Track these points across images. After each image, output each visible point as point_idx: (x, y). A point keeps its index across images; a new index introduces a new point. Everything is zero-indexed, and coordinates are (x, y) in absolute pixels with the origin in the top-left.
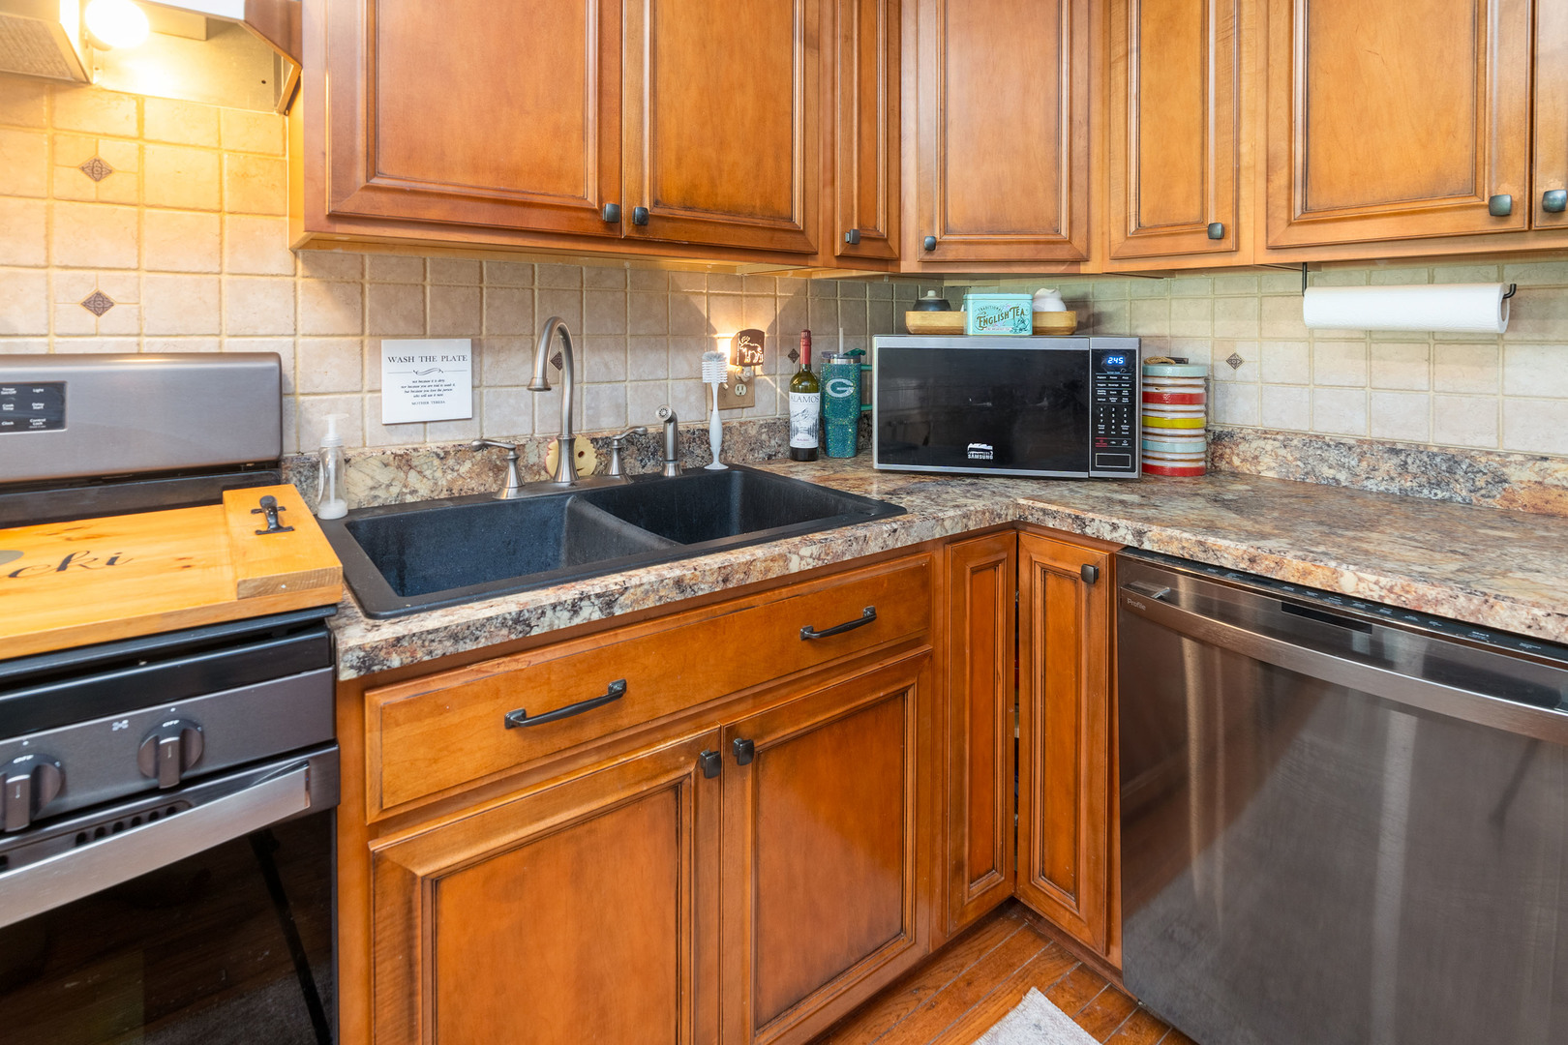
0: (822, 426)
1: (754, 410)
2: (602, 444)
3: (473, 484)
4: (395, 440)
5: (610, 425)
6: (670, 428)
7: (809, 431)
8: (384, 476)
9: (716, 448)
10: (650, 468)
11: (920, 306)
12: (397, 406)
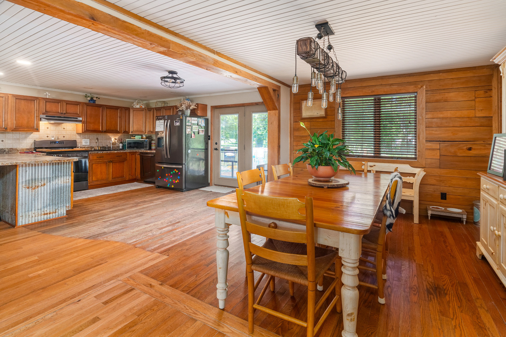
0: (123, 147)
1: (116, 145)
2: (101, 147)
4: (83, 146)
6: (107, 145)
7: (121, 147)
8: (83, 148)
9: (111, 148)
10: (105, 149)
11: (133, 137)
12: (84, 144)
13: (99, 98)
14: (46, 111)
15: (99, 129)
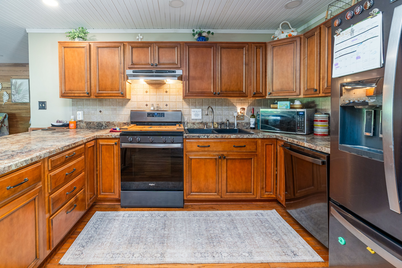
0: (256, 124)
1: (244, 121)
3: (202, 127)
4: (193, 121)
5: (220, 121)
6: (228, 122)
7: (253, 124)
8: (192, 125)
9: (236, 126)
10: (226, 128)
11: (274, 103)
12: (193, 117)
13: (213, 34)
14: (133, 64)
15: (209, 91)
